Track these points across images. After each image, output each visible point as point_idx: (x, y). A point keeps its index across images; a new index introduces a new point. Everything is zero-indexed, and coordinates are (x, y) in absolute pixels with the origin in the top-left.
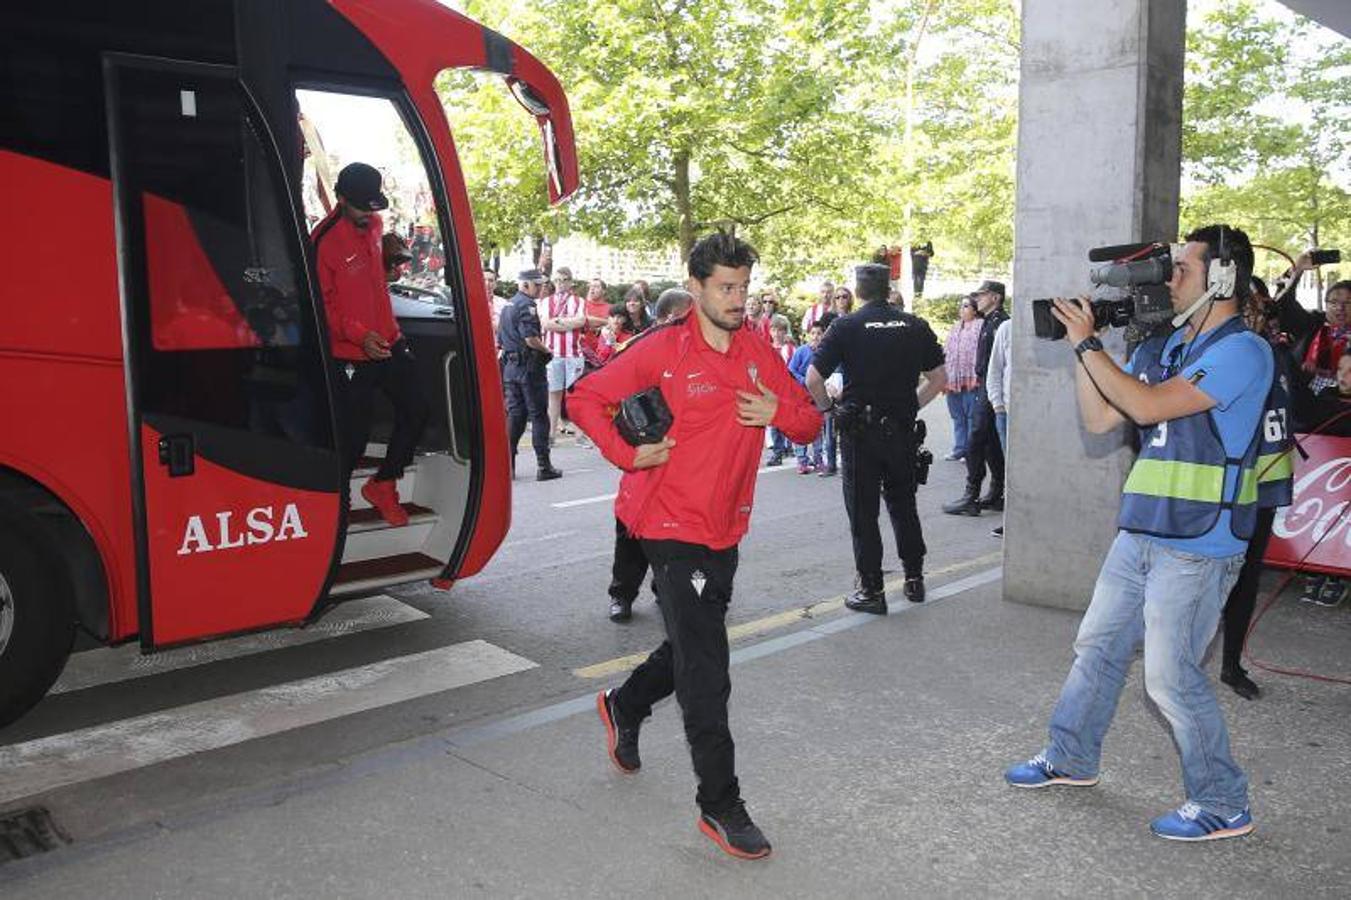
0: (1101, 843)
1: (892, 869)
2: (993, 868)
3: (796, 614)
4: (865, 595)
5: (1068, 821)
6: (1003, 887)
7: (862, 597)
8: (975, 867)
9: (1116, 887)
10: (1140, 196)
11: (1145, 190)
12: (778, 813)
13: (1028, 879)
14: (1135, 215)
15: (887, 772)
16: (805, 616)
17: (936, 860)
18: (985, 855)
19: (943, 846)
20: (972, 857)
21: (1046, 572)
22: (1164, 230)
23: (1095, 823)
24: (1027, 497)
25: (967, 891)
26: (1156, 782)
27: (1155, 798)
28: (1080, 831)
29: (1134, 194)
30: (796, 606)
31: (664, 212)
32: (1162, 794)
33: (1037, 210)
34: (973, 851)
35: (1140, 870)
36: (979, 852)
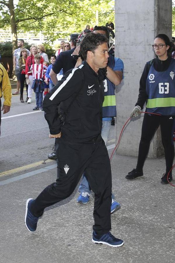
0: (129, 236)
1: (53, 249)
2: (89, 247)
3: (40, 163)
4: (55, 153)
5: (119, 229)
6: (91, 253)
7: (54, 154)
8: (83, 247)
9: (130, 250)
10: (156, 8)
11: (158, 6)
12: (17, 232)
13: (100, 250)
14: (155, 15)
15: (60, 216)
16: (43, 163)
17: (69, 245)
18: (87, 242)
19: (73, 240)
20: (83, 243)
21: (130, 144)
22: (166, 20)
23: (128, 229)
24: (123, 117)
25: (78, 255)
26: (153, 214)
27: (151, 220)
28: (123, 232)
29: (154, 8)
30: (41, 160)
31: (5, 15)
32: (154, 218)
33: (122, 13)
34: (83, 241)
35: (140, 244)
36: (85, 241)
